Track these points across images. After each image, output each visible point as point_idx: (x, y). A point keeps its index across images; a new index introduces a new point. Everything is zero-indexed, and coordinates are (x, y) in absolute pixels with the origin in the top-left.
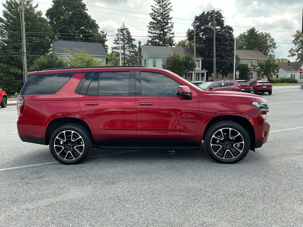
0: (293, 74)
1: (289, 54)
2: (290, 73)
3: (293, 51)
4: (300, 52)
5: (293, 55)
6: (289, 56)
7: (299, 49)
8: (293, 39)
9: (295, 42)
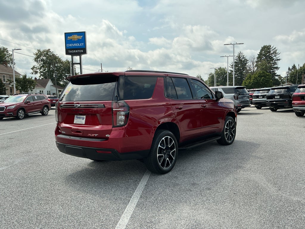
0: (41, 90)
1: (32, 71)
2: (38, 89)
3: (35, 68)
4: (42, 70)
5: (36, 72)
6: (33, 74)
7: (41, 67)
8: (35, 56)
9: (36, 60)
